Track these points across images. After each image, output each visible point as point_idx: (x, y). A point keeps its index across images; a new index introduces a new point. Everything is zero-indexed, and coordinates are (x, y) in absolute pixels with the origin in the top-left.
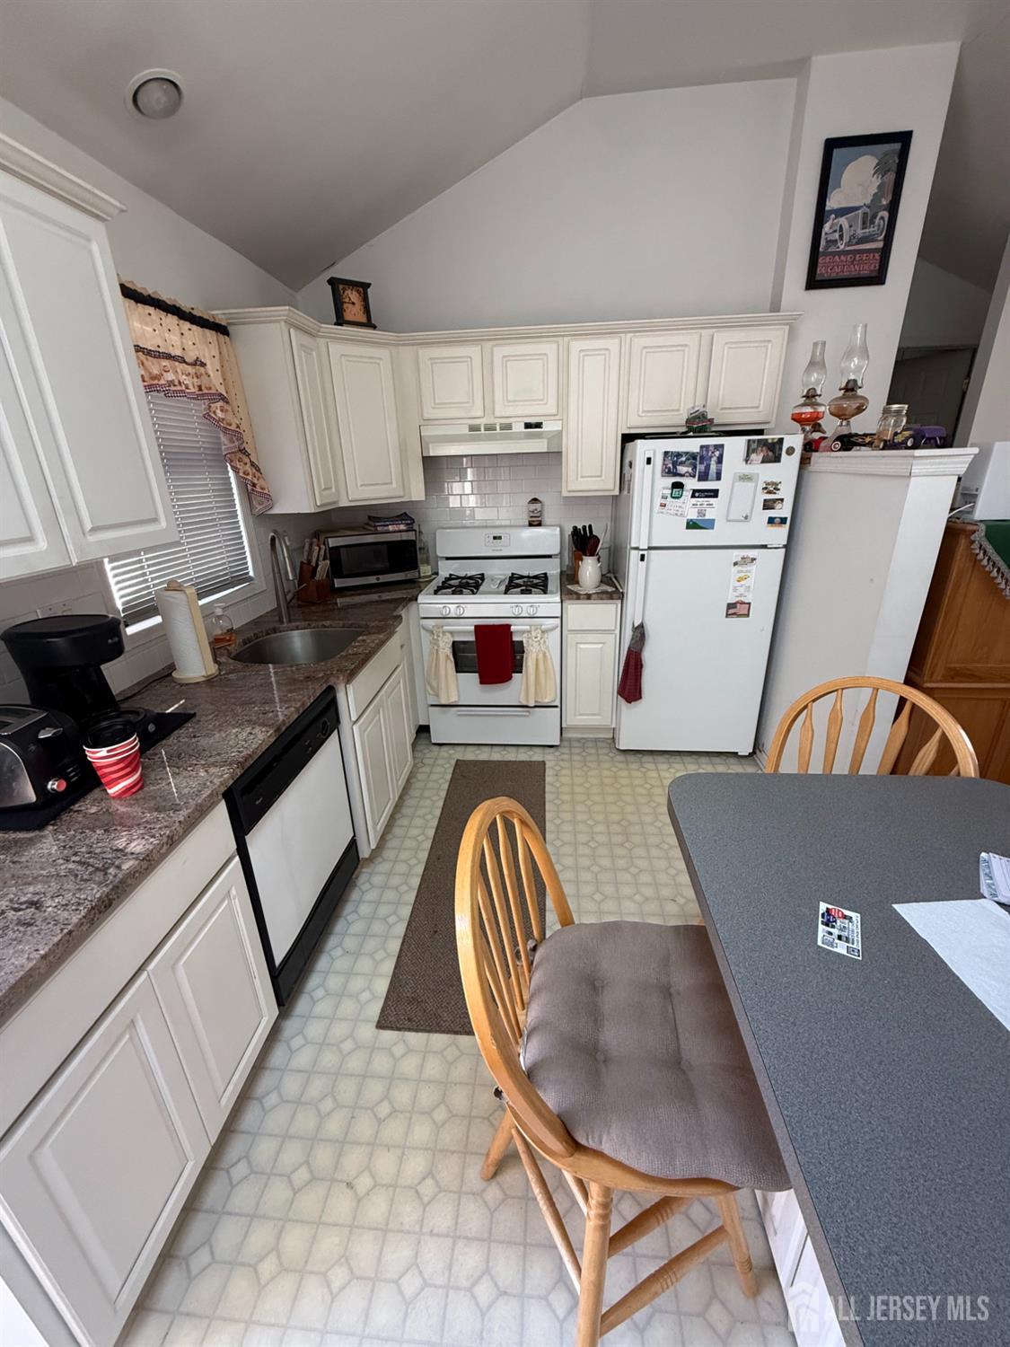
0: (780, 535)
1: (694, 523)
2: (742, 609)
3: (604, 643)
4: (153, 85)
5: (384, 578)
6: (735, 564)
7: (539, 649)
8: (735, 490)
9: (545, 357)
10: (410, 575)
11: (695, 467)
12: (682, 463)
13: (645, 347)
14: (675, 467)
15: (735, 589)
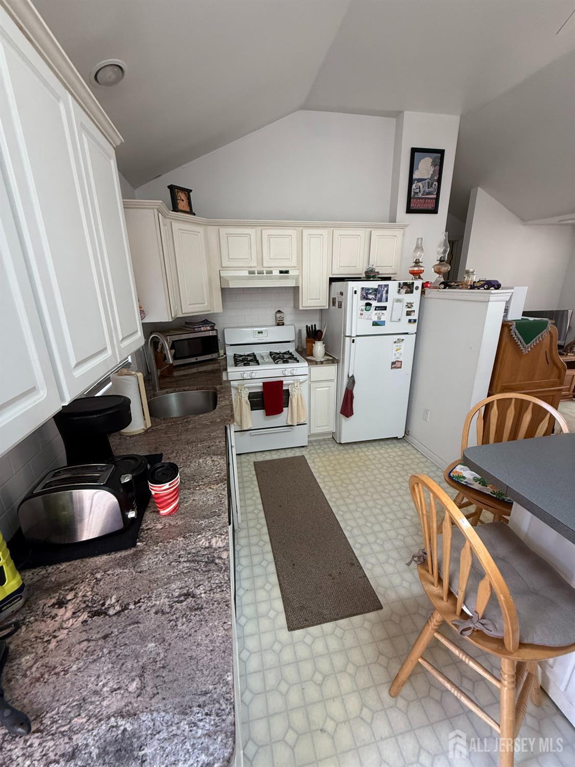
0: (413, 328)
1: (376, 323)
2: (398, 365)
3: (329, 387)
4: (108, 68)
5: (200, 358)
6: (395, 342)
7: (298, 394)
8: (394, 306)
9: (290, 237)
10: (214, 356)
11: (376, 296)
12: (370, 294)
13: (340, 235)
14: (367, 295)
15: (395, 355)
